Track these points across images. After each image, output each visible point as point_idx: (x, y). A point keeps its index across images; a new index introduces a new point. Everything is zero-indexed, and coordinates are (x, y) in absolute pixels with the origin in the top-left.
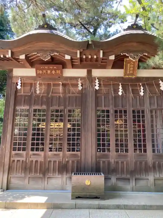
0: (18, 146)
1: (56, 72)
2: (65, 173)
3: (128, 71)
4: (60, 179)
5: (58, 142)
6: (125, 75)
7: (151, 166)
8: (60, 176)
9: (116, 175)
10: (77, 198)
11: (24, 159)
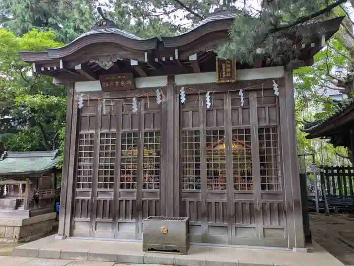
0: (83, 181)
1: (126, 83)
2: (140, 217)
3: (224, 73)
4: (135, 224)
5: (131, 176)
6: (220, 80)
7: (259, 209)
8: (134, 221)
9: (208, 221)
10: (149, 250)
11: (90, 198)
